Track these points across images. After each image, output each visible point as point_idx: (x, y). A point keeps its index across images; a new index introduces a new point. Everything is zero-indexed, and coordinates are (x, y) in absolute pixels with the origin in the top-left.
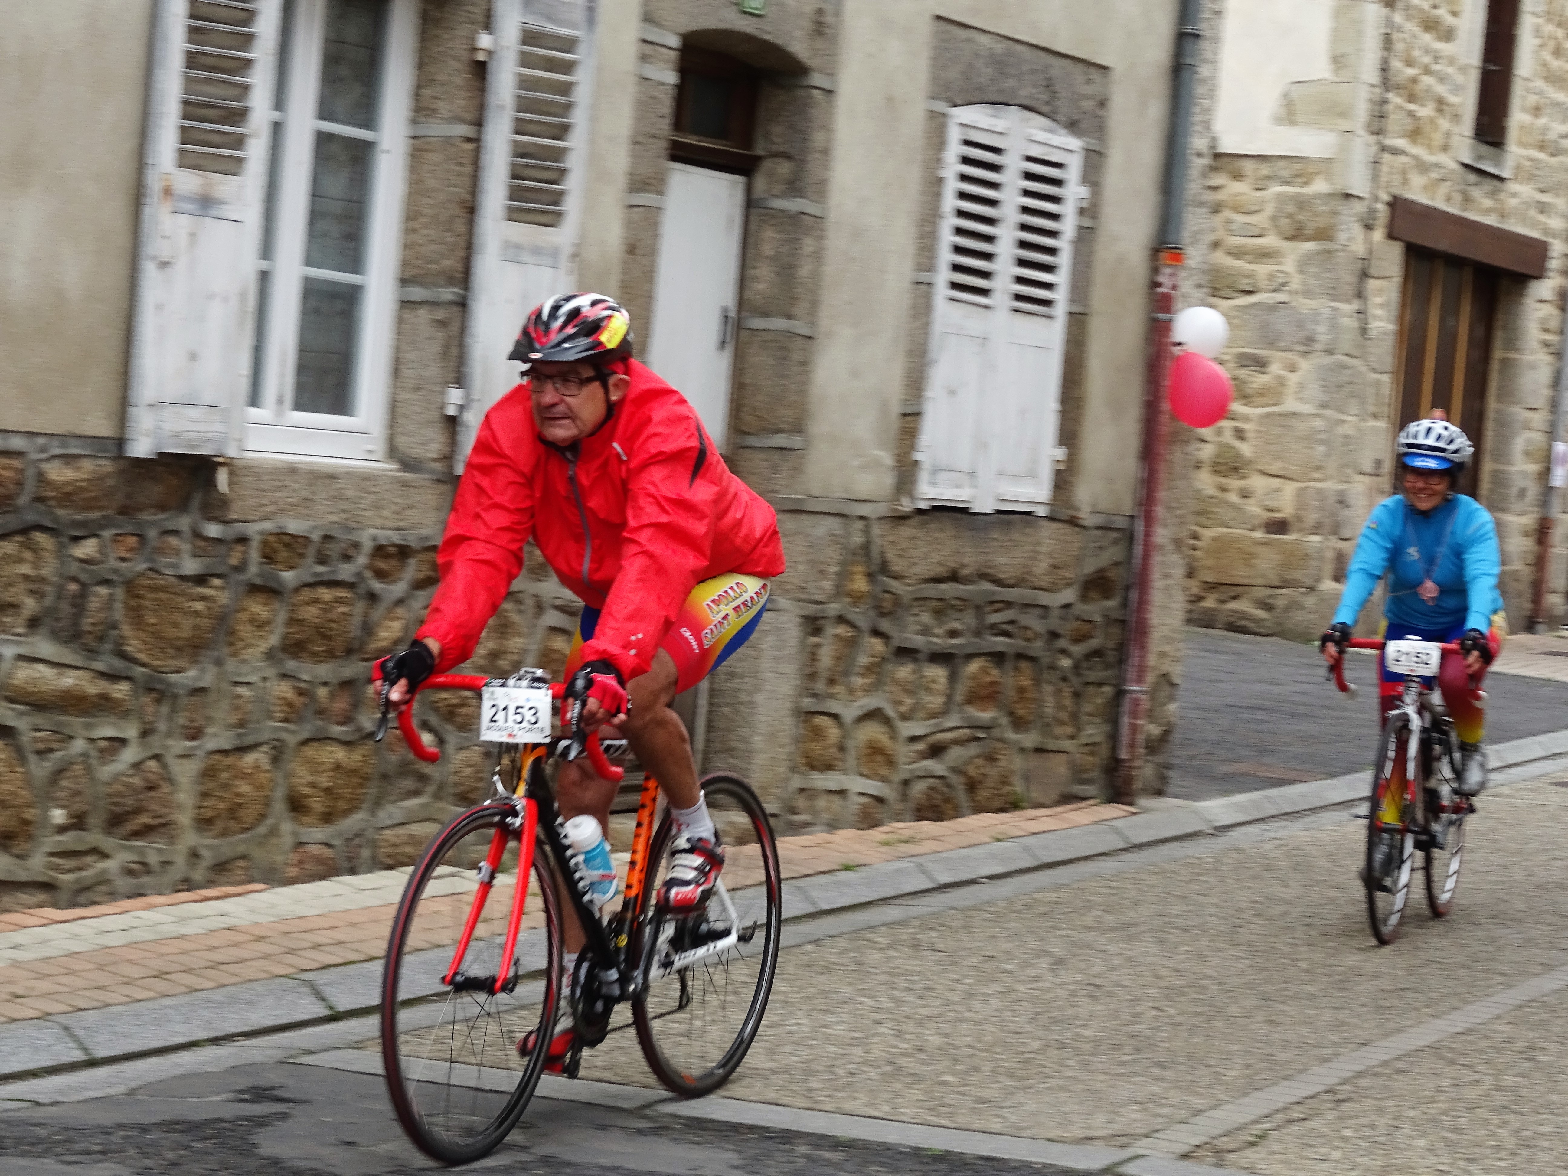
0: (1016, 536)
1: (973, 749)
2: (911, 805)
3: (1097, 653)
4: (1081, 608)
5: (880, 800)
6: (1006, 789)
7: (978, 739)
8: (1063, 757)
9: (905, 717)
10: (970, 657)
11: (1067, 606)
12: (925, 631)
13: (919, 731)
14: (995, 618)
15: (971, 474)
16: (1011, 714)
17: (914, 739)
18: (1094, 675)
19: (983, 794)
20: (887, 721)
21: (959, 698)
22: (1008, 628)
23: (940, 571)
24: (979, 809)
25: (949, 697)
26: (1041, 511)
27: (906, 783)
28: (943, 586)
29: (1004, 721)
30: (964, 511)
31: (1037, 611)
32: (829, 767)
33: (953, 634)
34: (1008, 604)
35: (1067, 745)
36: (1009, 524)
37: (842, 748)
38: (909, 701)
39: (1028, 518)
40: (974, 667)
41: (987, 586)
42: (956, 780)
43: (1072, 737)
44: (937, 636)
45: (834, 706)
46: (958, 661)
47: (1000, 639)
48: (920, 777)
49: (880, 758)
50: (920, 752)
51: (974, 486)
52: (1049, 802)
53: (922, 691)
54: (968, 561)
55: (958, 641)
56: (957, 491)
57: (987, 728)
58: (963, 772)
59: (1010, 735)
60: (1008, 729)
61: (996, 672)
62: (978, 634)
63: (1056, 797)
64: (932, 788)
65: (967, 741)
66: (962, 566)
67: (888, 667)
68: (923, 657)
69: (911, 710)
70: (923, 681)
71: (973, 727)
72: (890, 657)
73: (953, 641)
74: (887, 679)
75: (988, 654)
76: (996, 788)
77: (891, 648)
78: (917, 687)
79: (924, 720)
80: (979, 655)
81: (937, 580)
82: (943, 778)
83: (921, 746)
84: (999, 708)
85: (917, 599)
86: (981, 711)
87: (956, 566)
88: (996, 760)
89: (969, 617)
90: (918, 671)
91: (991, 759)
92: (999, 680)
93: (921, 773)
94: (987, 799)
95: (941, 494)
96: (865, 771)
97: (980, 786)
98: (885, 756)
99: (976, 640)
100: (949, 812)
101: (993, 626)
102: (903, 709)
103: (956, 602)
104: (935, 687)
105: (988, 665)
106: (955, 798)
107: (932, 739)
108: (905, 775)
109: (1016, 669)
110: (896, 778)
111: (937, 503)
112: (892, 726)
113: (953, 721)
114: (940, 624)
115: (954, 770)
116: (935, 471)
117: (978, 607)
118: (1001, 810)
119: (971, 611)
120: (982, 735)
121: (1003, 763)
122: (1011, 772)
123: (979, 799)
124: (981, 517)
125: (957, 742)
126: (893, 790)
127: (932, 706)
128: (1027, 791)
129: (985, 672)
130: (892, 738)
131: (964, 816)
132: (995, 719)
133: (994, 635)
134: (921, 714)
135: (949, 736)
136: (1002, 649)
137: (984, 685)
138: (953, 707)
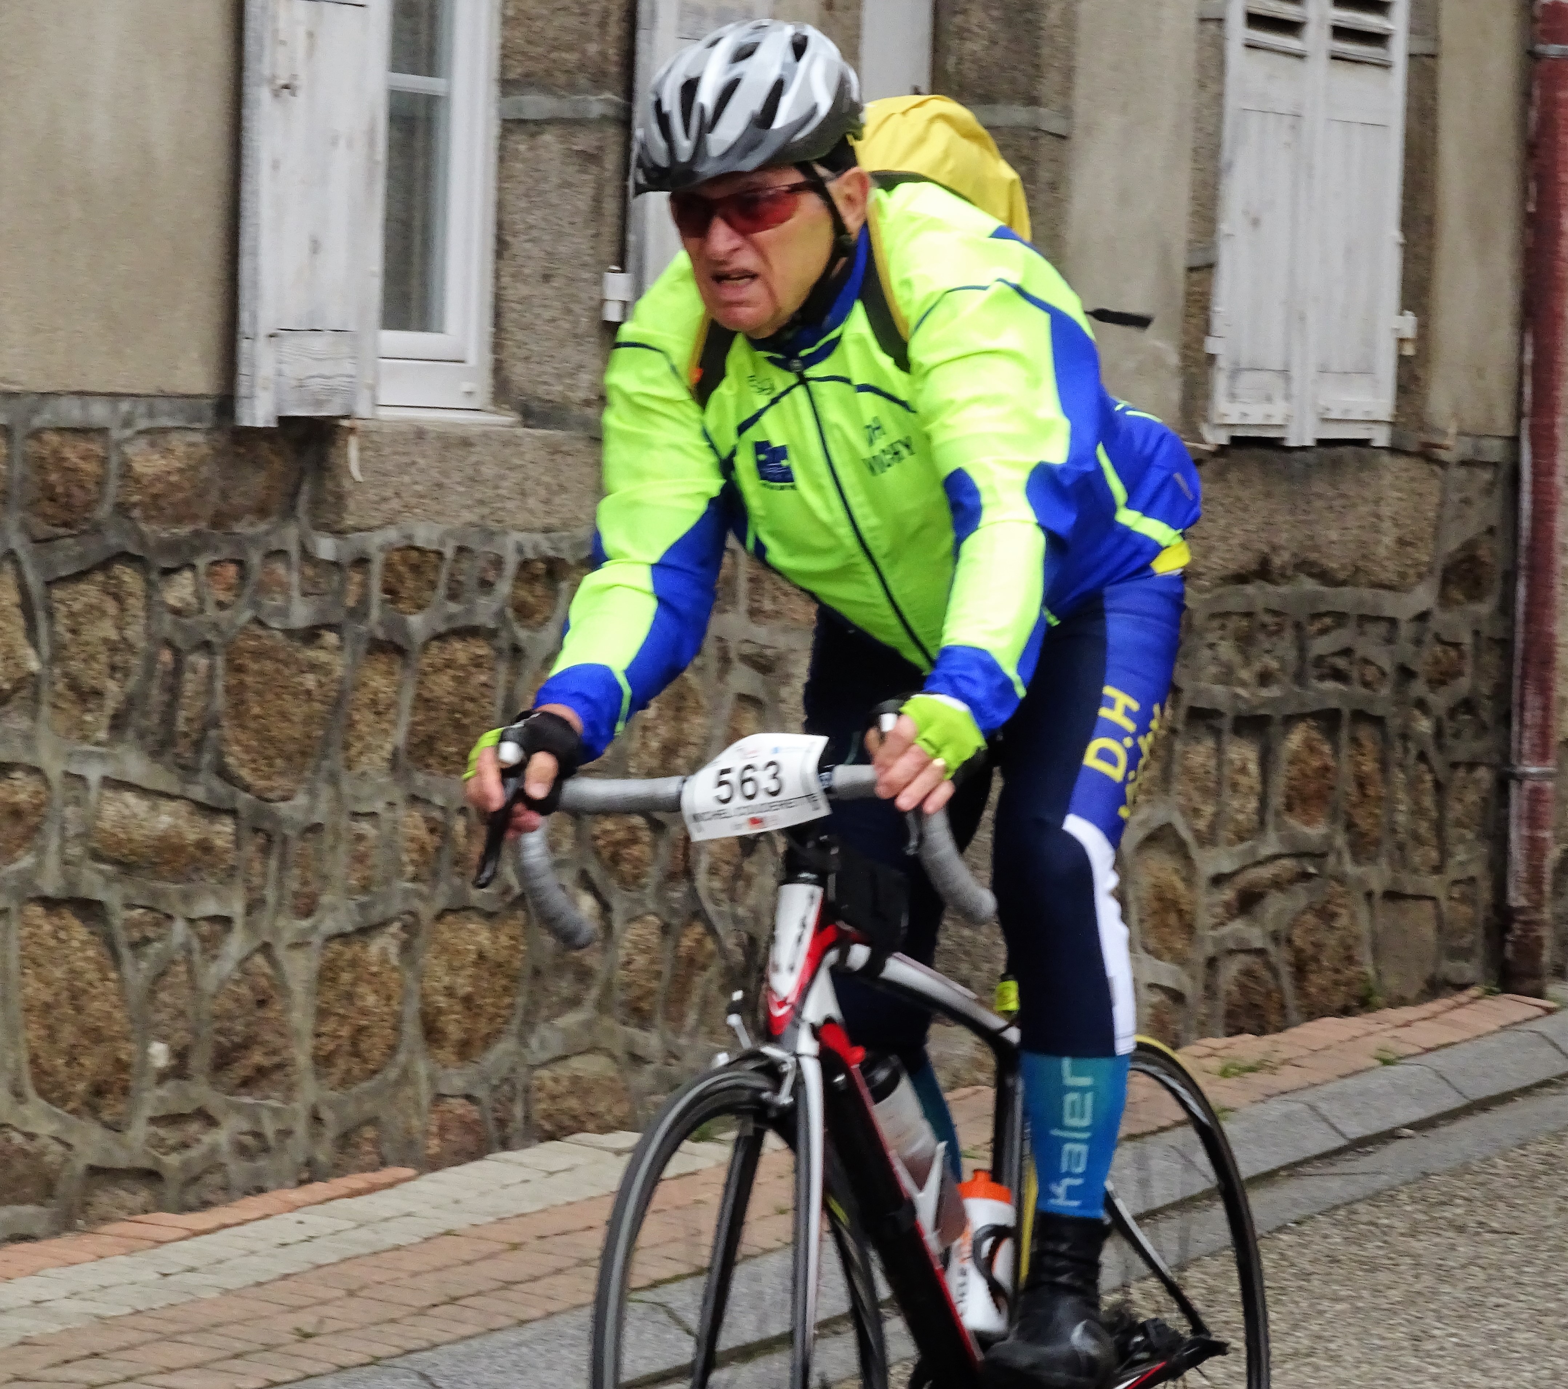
0: (1349, 487)
1: (1301, 897)
2: (1221, 1007)
3: (1467, 705)
4: (1441, 619)
5: (1177, 997)
6: (1350, 973)
7: (1305, 876)
8: (1428, 905)
9: (1207, 839)
10: (1290, 721)
11: (1422, 617)
12: (1227, 676)
13: (1227, 866)
14: (1321, 646)
15: (1285, 373)
16: (1350, 826)
17: (1218, 880)
18: (1463, 749)
19: (1316, 981)
20: (1181, 849)
21: (1277, 801)
22: (1341, 663)
23: (1246, 560)
24: (1312, 1014)
25: (1263, 801)
26: (1381, 437)
27: (1212, 963)
28: (1249, 589)
29: (1340, 840)
30: (1274, 444)
31: (1382, 629)
33: (1265, 678)
34: (1340, 618)
35: (1431, 884)
36: (1336, 464)
38: (1208, 810)
39: (1364, 451)
40: (1295, 739)
41: (1309, 585)
42: (1280, 956)
43: (1438, 869)
44: (1243, 684)
46: (1274, 730)
47: (1329, 685)
48: (1231, 952)
49: (1173, 919)
50: (1227, 905)
51: (1288, 397)
52: (1411, 994)
53: (1227, 791)
54: (1282, 538)
55: (1273, 692)
56: (1267, 408)
57: (1318, 856)
58: (1289, 941)
59: (1350, 868)
60: (1347, 857)
61: (1326, 748)
62: (1299, 678)
63: (1421, 985)
64: (1248, 973)
65: (1291, 882)
66: (1275, 548)
67: (1178, 746)
68: (1226, 724)
69: (1213, 827)
70: (1227, 771)
71: (1298, 855)
72: (1180, 727)
73: (1265, 693)
74: (1176, 769)
75: (1315, 715)
76: (1337, 971)
77: (1182, 712)
78: (1219, 783)
79: (1231, 843)
80: (1302, 717)
81: (1241, 578)
82: (1260, 952)
83: (1228, 894)
84: (1333, 818)
85: (1213, 616)
86: (1307, 823)
87: (1266, 549)
88: (1334, 916)
89: (1286, 646)
90: (1219, 751)
91: (1326, 915)
92: (1331, 763)
93: (1231, 945)
94: (1324, 990)
95: (1245, 415)
96: (1152, 943)
97: (1313, 966)
98: (1180, 913)
99: (1297, 689)
100: (1274, 1018)
101: (1320, 660)
102: (1201, 824)
103: (1268, 619)
104: (1243, 780)
105: (1315, 735)
106: (1280, 990)
107: (1242, 881)
108: (1210, 950)
109: (1355, 741)
110: (1199, 956)
111: (1239, 433)
112: (1187, 858)
113: (1270, 845)
114: (1247, 662)
115: (1275, 937)
116: (1236, 372)
117: (1298, 626)
118: (1345, 1012)
119: (1289, 634)
120: (1312, 870)
121: (1343, 921)
122: (1357, 938)
123: (1313, 990)
124: (1298, 455)
125: (1277, 884)
126: (1193, 977)
127: (1240, 817)
128: (1379, 973)
129: (1311, 748)
130: (1189, 881)
131: (1296, 1025)
132: (1328, 839)
133: (1321, 678)
134: (1225, 834)
135: (1266, 873)
136: (1333, 704)
137: (1309, 773)
138: (1270, 818)
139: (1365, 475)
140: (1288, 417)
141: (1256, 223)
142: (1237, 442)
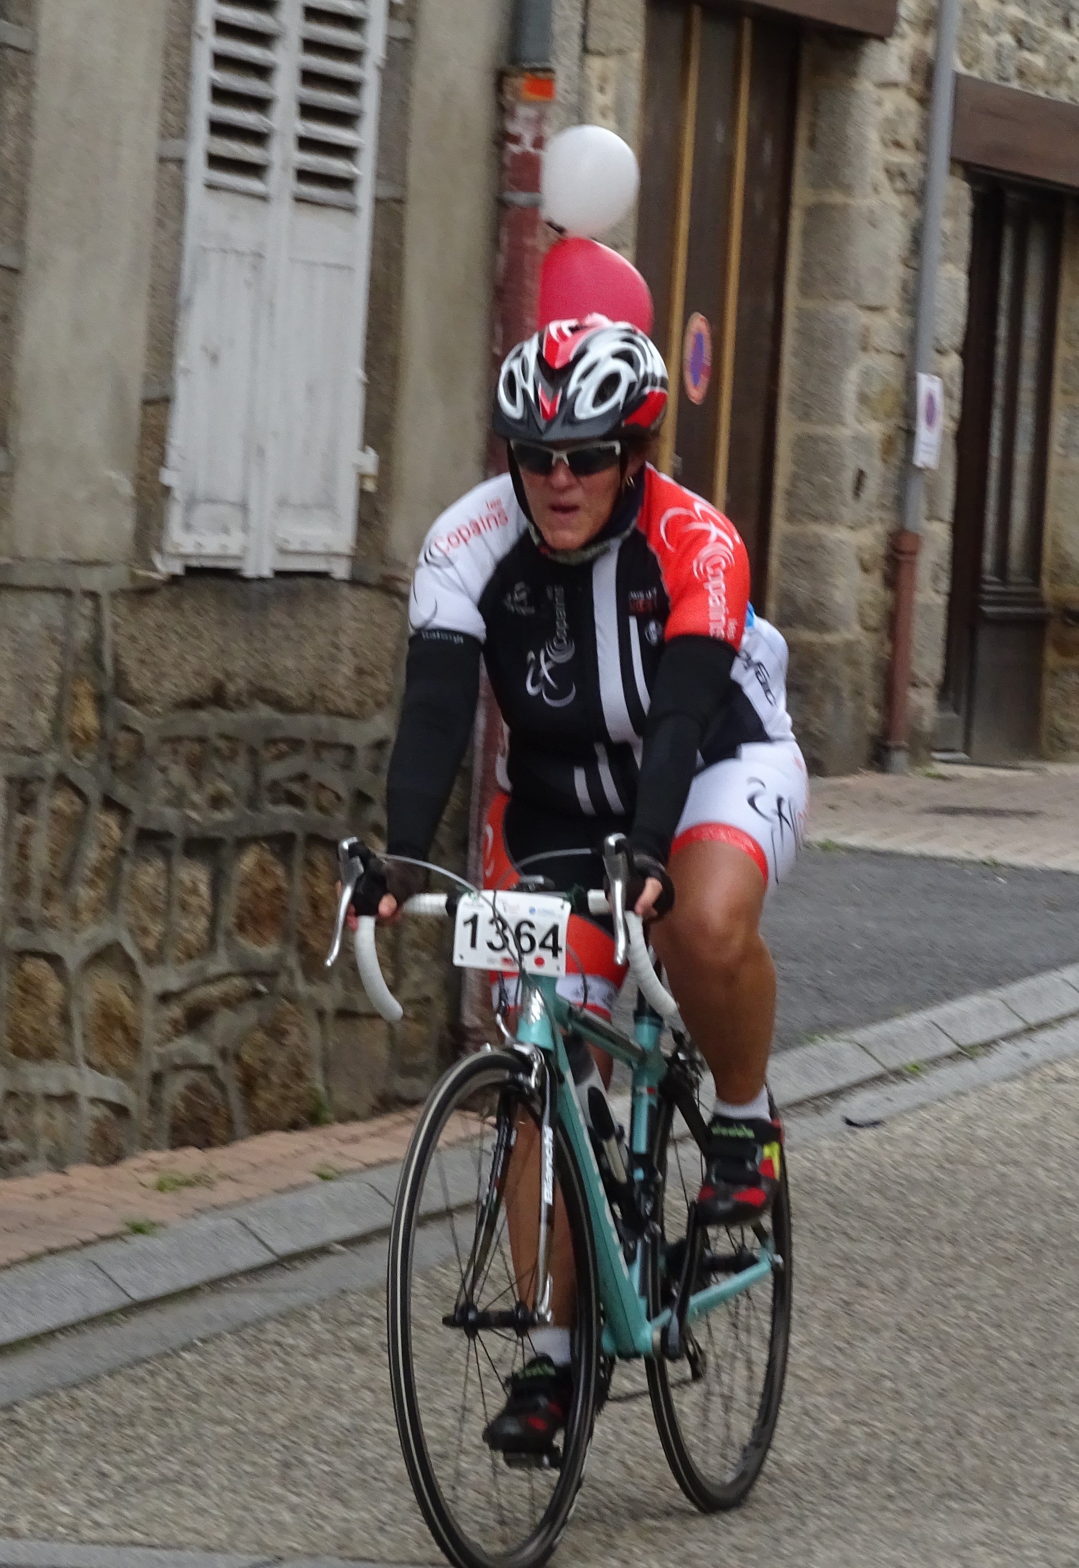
0: (306, 617)
1: (251, 1014)
2: (166, 1121)
5: (121, 1111)
6: (299, 1088)
7: (256, 995)
8: (379, 1026)
9: (153, 958)
10: (242, 844)
11: (379, 745)
12: (179, 799)
13: (174, 983)
14: (276, 771)
15: (243, 506)
16: (300, 947)
17: (165, 998)
19: (265, 1097)
20: (128, 968)
21: (228, 920)
22: (296, 788)
23: (201, 687)
24: (260, 1127)
25: (214, 920)
26: (341, 570)
27: (157, 1079)
28: (203, 715)
29: (293, 960)
30: (231, 575)
31: (338, 755)
32: (47, 1053)
33: (217, 801)
34: (296, 745)
36: (294, 595)
37: (65, 1019)
38: (157, 929)
39: (323, 583)
40: (248, 861)
41: (265, 712)
42: (228, 1073)
44: (194, 806)
45: (53, 942)
46: (226, 852)
47: (285, 810)
48: (177, 1068)
49: (118, 1035)
50: (175, 1023)
51: (245, 529)
52: (362, 1108)
53: (176, 910)
54: (237, 666)
55: (226, 815)
56: (224, 539)
57: (268, 975)
58: (238, 1058)
59: (302, 987)
60: (299, 975)
61: (279, 871)
62: (253, 803)
63: (373, 1101)
64: (195, 1089)
65: (240, 1000)
66: (228, 675)
67: (127, 866)
68: (176, 846)
69: (160, 947)
70: (177, 892)
71: (248, 974)
72: (129, 848)
73: (218, 816)
74: (125, 889)
75: (269, 839)
76: (285, 1086)
77: (132, 832)
78: (168, 903)
79: (179, 961)
80: (254, 840)
81: (194, 704)
82: (209, 1069)
83: (176, 1011)
84: (286, 937)
85: (165, 740)
86: (259, 944)
87: (220, 676)
88: (284, 1033)
89: (240, 771)
90: (169, 871)
91: (276, 1033)
92: (284, 885)
93: (178, 1061)
94: (272, 1105)
95: (200, 545)
96: (97, 1058)
97: (261, 1081)
98: (125, 1029)
99: (249, 812)
100: (220, 1132)
101: (275, 785)
102: (150, 944)
103: (222, 744)
104: (193, 900)
105: (270, 857)
106: (227, 1105)
107: (189, 999)
108: (156, 1065)
109: (310, 864)
110: (143, 1072)
111: (194, 563)
112: (135, 976)
113: (220, 963)
114: (199, 784)
115: (223, 1054)
116: (191, 503)
117: (253, 752)
118: (294, 1126)
119: (243, 759)
120: (262, 988)
121: (294, 1037)
122: (306, 1055)
123: (260, 1105)
124: (255, 586)
125: (227, 1002)
126: (138, 1093)
127: (191, 937)
128: (328, 1088)
129: (263, 869)
130: (134, 998)
131: (242, 1138)
132: (280, 959)
133: (276, 802)
134: (173, 952)
135: (215, 991)
136: (287, 827)
137: (263, 895)
138: (221, 938)
139: (322, 607)
140: (245, 549)
141: (214, 358)
142: (191, 571)
